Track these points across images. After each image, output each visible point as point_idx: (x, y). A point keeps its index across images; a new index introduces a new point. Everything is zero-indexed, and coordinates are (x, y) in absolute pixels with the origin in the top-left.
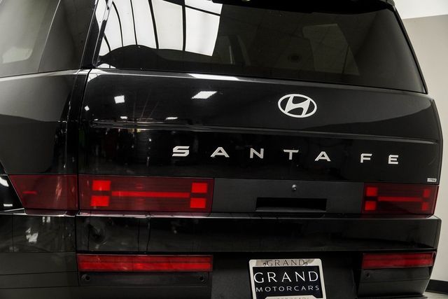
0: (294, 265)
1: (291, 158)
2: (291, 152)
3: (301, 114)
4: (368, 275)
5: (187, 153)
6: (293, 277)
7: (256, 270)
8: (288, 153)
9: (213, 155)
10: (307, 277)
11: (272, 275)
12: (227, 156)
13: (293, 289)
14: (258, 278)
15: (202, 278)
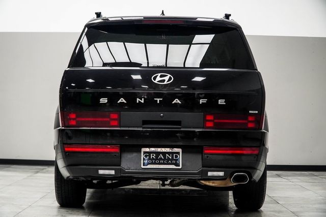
0: (166, 151)
1: (158, 102)
2: (158, 100)
3: (164, 82)
4: (208, 157)
5: (106, 101)
6: (165, 156)
7: (145, 153)
8: (157, 100)
9: (119, 102)
10: (172, 157)
11: (153, 155)
12: (125, 102)
13: (164, 162)
14: (146, 156)
15: (115, 155)
